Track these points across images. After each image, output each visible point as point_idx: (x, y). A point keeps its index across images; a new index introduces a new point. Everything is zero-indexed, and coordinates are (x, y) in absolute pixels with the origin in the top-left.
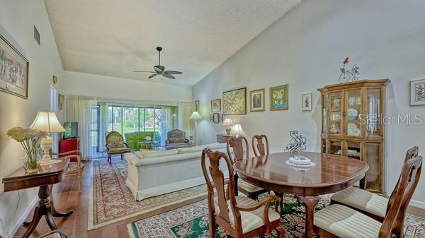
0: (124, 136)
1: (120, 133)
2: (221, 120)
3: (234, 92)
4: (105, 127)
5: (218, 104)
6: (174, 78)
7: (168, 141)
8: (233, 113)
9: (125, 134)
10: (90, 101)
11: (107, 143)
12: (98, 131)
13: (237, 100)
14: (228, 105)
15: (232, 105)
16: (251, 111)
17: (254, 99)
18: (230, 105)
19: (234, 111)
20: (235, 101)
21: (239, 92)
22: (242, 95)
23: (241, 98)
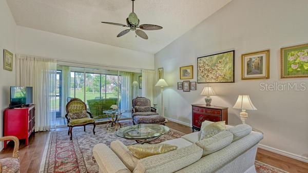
0: (86, 103)
1: (83, 101)
2: (192, 88)
3: (216, 56)
4: (67, 92)
5: (189, 71)
6: (146, 38)
7: (134, 110)
8: (213, 81)
9: (88, 101)
10: (49, 63)
11: (68, 112)
12: (60, 96)
13: (220, 65)
14: (206, 72)
15: (211, 71)
16: (243, 79)
17: (248, 64)
18: (208, 71)
19: (215, 79)
20: (217, 67)
21: (223, 56)
22: (228, 59)
23: (227, 63)
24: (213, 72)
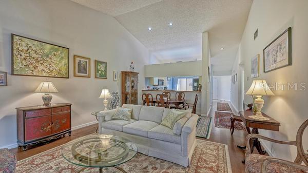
14: (33, 61)
15: (42, 62)
16: (75, 76)
17: (78, 64)
18: (37, 60)
19: (48, 72)
20: (51, 59)
21: (58, 49)
22: (63, 55)
23: (62, 58)
24: (45, 64)
